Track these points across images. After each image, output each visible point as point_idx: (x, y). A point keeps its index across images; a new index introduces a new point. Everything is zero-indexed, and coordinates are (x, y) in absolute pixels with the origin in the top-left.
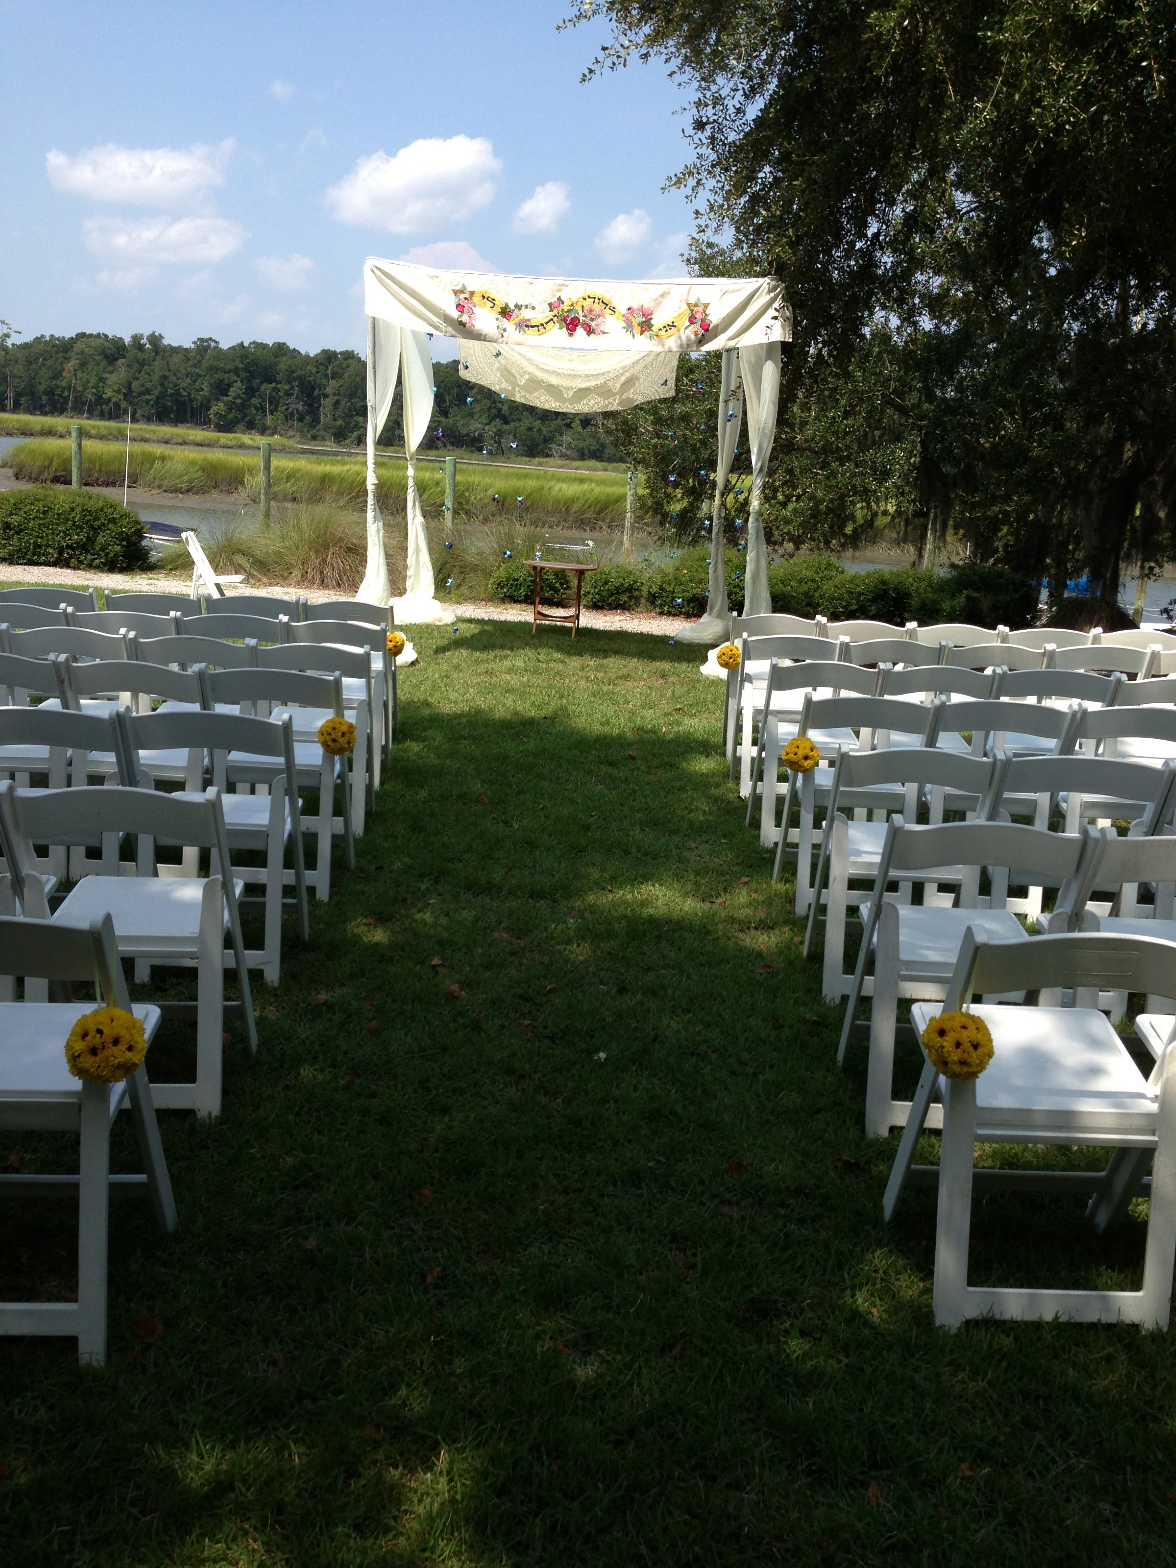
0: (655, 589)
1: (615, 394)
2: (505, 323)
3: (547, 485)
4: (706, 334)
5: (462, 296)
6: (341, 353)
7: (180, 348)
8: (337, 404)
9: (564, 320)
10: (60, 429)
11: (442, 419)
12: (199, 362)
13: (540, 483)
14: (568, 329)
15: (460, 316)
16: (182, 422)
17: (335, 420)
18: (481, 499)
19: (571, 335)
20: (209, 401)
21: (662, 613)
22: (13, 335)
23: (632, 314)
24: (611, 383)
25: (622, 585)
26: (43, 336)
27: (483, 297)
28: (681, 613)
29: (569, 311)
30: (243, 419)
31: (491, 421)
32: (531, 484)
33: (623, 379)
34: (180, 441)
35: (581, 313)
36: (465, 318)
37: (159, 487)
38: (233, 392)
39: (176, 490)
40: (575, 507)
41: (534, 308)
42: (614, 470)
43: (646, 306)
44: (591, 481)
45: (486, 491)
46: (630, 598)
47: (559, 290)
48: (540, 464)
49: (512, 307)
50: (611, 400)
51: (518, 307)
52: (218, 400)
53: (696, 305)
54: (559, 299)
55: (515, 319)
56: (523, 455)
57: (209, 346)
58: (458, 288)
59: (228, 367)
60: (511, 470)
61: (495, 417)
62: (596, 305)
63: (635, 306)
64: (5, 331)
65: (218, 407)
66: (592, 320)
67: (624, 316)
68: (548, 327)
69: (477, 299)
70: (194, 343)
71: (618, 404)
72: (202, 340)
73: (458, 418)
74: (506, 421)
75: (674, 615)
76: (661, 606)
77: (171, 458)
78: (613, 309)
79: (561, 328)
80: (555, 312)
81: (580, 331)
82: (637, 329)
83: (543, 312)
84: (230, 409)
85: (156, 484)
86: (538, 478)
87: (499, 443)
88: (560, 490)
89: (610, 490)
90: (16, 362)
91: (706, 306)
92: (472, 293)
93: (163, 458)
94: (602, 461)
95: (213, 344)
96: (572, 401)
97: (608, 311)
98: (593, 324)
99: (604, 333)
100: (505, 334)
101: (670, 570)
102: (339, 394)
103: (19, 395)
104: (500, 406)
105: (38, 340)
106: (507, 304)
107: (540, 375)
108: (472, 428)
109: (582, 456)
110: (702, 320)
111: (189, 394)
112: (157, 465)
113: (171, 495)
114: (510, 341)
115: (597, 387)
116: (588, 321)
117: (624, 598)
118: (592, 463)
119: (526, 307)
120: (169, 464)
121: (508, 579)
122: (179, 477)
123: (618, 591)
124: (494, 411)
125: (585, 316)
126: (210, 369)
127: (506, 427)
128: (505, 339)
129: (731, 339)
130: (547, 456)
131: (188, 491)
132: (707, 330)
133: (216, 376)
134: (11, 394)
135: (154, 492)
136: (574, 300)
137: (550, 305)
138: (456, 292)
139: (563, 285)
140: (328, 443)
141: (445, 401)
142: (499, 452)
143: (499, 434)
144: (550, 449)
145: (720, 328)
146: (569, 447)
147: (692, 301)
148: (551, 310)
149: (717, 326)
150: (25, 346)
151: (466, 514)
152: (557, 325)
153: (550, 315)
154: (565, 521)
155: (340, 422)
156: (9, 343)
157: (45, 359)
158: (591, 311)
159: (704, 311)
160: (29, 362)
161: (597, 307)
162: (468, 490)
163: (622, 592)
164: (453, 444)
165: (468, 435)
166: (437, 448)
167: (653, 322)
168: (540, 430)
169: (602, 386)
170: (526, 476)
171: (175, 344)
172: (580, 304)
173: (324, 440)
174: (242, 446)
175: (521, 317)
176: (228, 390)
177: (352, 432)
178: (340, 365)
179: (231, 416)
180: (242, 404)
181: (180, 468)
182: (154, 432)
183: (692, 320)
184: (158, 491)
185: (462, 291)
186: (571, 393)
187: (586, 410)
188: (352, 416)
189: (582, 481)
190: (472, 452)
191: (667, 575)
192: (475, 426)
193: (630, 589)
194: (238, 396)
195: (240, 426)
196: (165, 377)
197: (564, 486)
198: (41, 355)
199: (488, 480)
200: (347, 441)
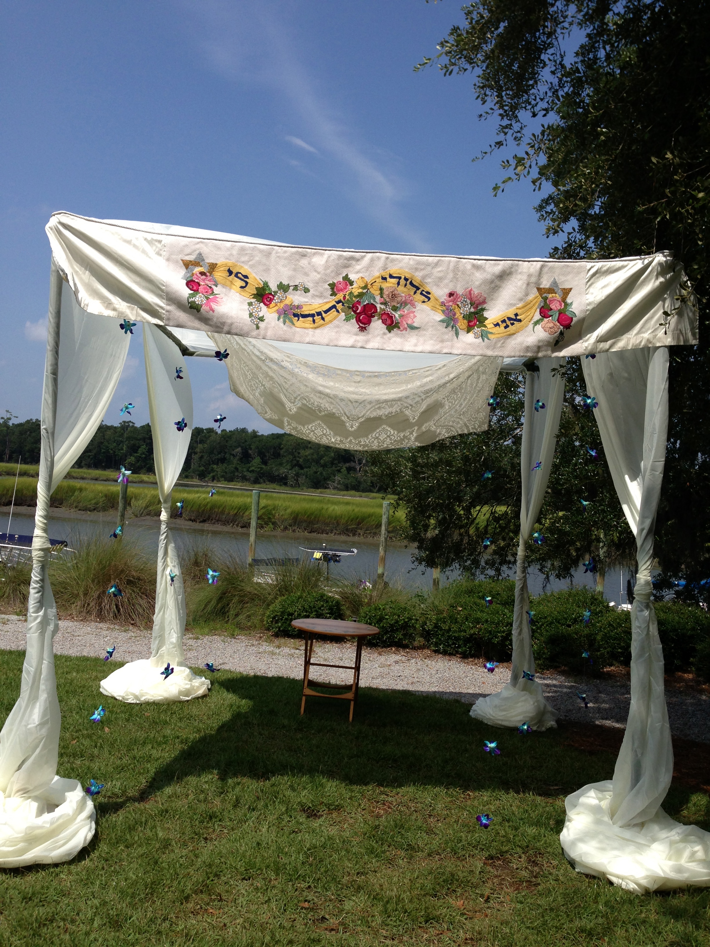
0: (429, 626)
1: (414, 425)
2: (264, 310)
3: (325, 507)
4: (567, 333)
5: (197, 270)
6: (206, 429)
7: (112, 426)
8: (201, 458)
9: (354, 308)
10: (31, 472)
11: (263, 466)
12: (122, 434)
13: (321, 506)
14: (358, 321)
15: (191, 296)
16: (109, 468)
17: (200, 467)
18: (282, 515)
19: (362, 329)
20: (126, 456)
21: (437, 652)
22: (13, 418)
23: (454, 301)
24: (408, 412)
25: (397, 622)
26: (31, 419)
27: (230, 272)
28: (457, 652)
29: (361, 295)
30: (145, 466)
31: (292, 468)
32: (315, 506)
33: (424, 407)
34: (105, 479)
35: (378, 298)
36: (199, 299)
37: (76, 507)
38: (140, 451)
39: (85, 509)
40: (343, 521)
41: (306, 290)
42: (366, 497)
43: (476, 292)
44: (353, 504)
45: (286, 510)
46: (405, 635)
47: (346, 266)
48: (321, 493)
49: (273, 287)
50: (407, 433)
51: (283, 288)
52: (131, 455)
53: (551, 290)
54: (346, 278)
55: (277, 304)
56: (311, 488)
57: (129, 426)
58: (192, 258)
59: (140, 437)
60: (303, 497)
61: (295, 465)
62: (401, 288)
63: (460, 290)
64: (8, 416)
65: (131, 459)
66: (395, 309)
67: (443, 304)
68: (328, 317)
69: (220, 275)
70: (121, 423)
71: (417, 439)
72: (124, 422)
73: (273, 466)
74: (301, 468)
75: (450, 654)
76: (436, 644)
77: (86, 489)
78: (427, 295)
79: (347, 319)
80: (340, 296)
81: (377, 325)
82: (462, 324)
83: (321, 296)
84: (138, 461)
85: (75, 505)
86: (320, 501)
87: (297, 480)
88: (334, 510)
89: (364, 510)
90: (13, 433)
91: (567, 292)
92: (213, 267)
93: (81, 490)
94: (358, 491)
95: (131, 424)
96: (358, 434)
97: (419, 297)
98: (397, 315)
99: (413, 328)
100: (262, 325)
101: (444, 606)
102: (203, 452)
103: (12, 453)
104: (298, 459)
105: (28, 422)
106: (266, 284)
107: (316, 400)
108: (281, 472)
109: (347, 488)
110: (561, 313)
111: (114, 452)
112: (76, 493)
113: (83, 512)
114: (269, 333)
115: (389, 416)
116: (389, 310)
117: (399, 635)
118: (353, 492)
119: (296, 288)
120: (84, 494)
121: (283, 613)
122: (90, 500)
123: (393, 628)
124: (295, 462)
125: (385, 303)
126: (128, 438)
127: (302, 471)
128: (262, 331)
129: (602, 339)
130: (326, 488)
131: (94, 509)
132: (567, 327)
133: (132, 442)
134: (7, 451)
135: (72, 510)
136: (369, 280)
137: (332, 286)
138: (187, 265)
139: (352, 258)
140: (195, 480)
141: (266, 456)
142: (297, 485)
143: (297, 475)
144: (328, 484)
145: (586, 324)
146: (339, 483)
147: (546, 284)
148: (333, 294)
149: (582, 321)
150: (21, 425)
151: (273, 524)
152: (343, 315)
153: (331, 301)
154: (336, 530)
155: (202, 468)
156: (10, 423)
157: (31, 432)
158: (394, 296)
159: (564, 300)
160: (21, 433)
161: (403, 291)
162: (274, 509)
163: (397, 630)
164: (269, 481)
165: (278, 476)
166: (259, 483)
167: (486, 314)
168: (321, 473)
169: (397, 414)
170: (312, 500)
171: (109, 424)
172: (377, 286)
173: (192, 478)
174: (142, 482)
175: (287, 302)
176: (137, 450)
177: (210, 474)
178: (205, 436)
179: (138, 464)
180: (145, 458)
181: (91, 495)
182: (89, 474)
183: (545, 312)
184: (75, 510)
185: (196, 263)
186: (356, 425)
187: (375, 446)
188: (210, 465)
189: (348, 503)
190: (281, 485)
191: (440, 612)
192: (283, 471)
193: (406, 626)
194: (143, 453)
195: (143, 470)
196: (102, 443)
197: (336, 507)
198: (29, 430)
199: (287, 503)
200: (206, 479)
